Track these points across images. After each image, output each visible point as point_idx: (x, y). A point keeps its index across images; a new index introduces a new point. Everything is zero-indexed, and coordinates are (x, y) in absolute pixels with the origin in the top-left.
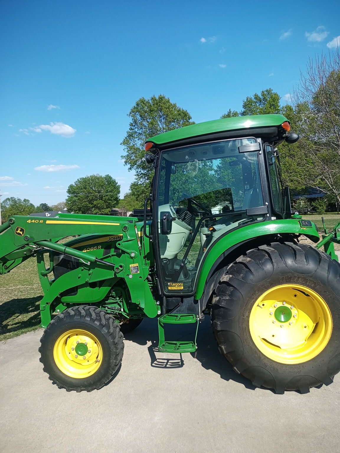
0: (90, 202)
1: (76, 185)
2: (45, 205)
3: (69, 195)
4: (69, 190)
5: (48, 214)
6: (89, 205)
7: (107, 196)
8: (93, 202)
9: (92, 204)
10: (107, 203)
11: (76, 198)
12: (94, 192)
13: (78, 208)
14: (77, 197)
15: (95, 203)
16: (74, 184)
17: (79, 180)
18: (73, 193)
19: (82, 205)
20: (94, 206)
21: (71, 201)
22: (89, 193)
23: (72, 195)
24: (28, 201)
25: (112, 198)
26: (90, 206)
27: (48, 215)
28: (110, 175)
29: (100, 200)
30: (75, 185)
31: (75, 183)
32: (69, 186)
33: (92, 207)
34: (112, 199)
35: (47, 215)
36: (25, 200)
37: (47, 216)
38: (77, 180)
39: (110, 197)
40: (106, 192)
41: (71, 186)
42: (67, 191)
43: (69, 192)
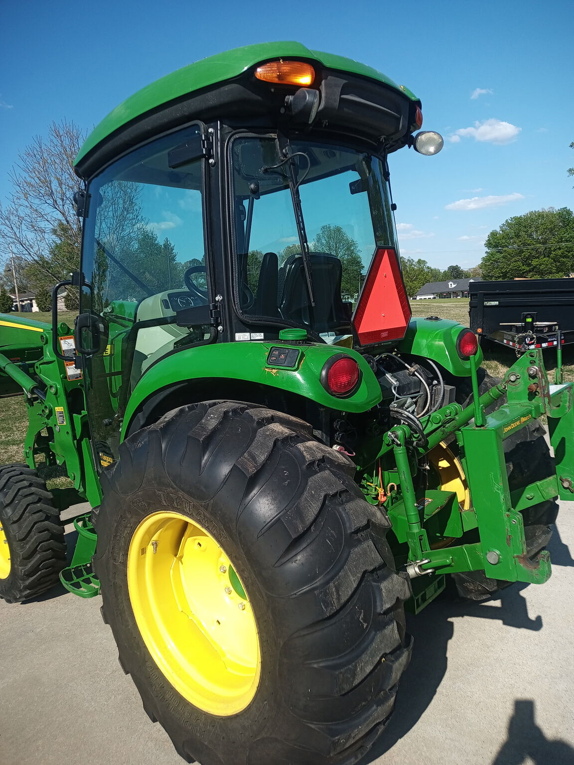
0: (526, 261)
1: (503, 231)
2: (456, 269)
3: (488, 251)
4: (489, 240)
5: (452, 283)
6: (523, 268)
7: (560, 249)
8: (530, 262)
9: (529, 265)
10: (559, 262)
11: (499, 256)
12: (535, 243)
13: (502, 273)
14: (501, 253)
15: (534, 262)
16: (498, 230)
17: (509, 221)
18: (496, 246)
19: (511, 267)
20: (533, 269)
21: (491, 261)
22: (524, 244)
23: (494, 250)
24: (424, 262)
25: (569, 252)
26: (524, 270)
27: (453, 285)
28: (568, 208)
29: (545, 257)
30: (501, 232)
31: (500, 227)
32: (489, 234)
33: (530, 271)
34: (569, 254)
35: (450, 285)
36: (419, 262)
37: (450, 287)
38: (504, 222)
39: (566, 251)
40: (558, 242)
41: (493, 234)
42: (485, 242)
43: (489, 244)
